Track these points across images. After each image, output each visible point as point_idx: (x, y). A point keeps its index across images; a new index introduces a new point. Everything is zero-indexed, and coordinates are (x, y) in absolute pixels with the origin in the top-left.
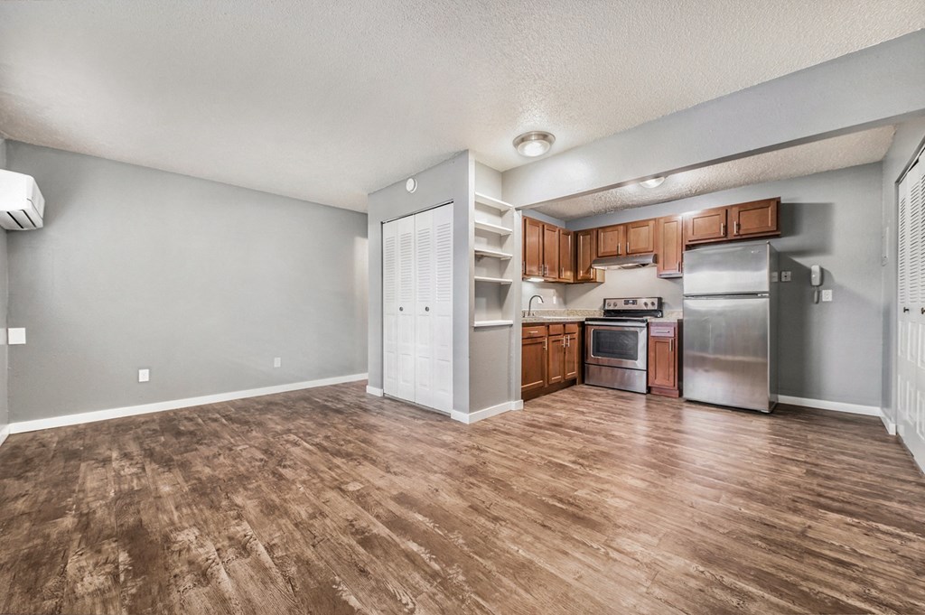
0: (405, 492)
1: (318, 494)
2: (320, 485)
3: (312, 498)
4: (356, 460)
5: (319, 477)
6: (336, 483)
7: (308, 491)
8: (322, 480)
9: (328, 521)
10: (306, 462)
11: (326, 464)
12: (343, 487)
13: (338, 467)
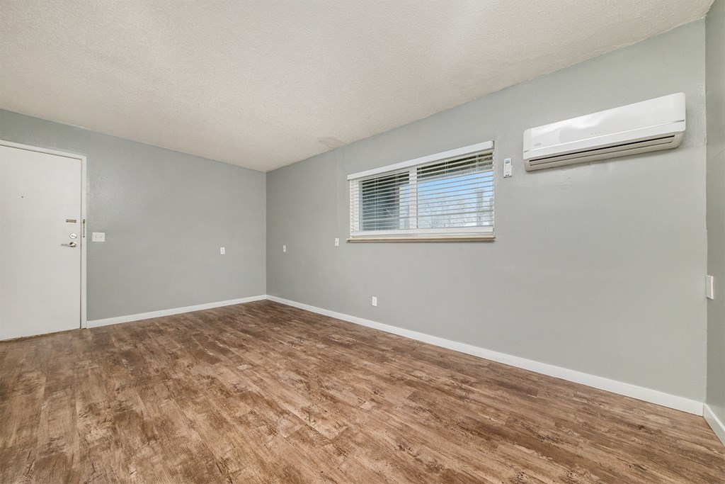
0: (211, 365)
1: (267, 363)
2: (267, 367)
3: (270, 360)
4: (238, 391)
5: (269, 373)
6: (256, 369)
7: (274, 364)
8: (266, 370)
9: (259, 351)
10: (283, 385)
11: (265, 385)
12: (251, 367)
13: (255, 382)
